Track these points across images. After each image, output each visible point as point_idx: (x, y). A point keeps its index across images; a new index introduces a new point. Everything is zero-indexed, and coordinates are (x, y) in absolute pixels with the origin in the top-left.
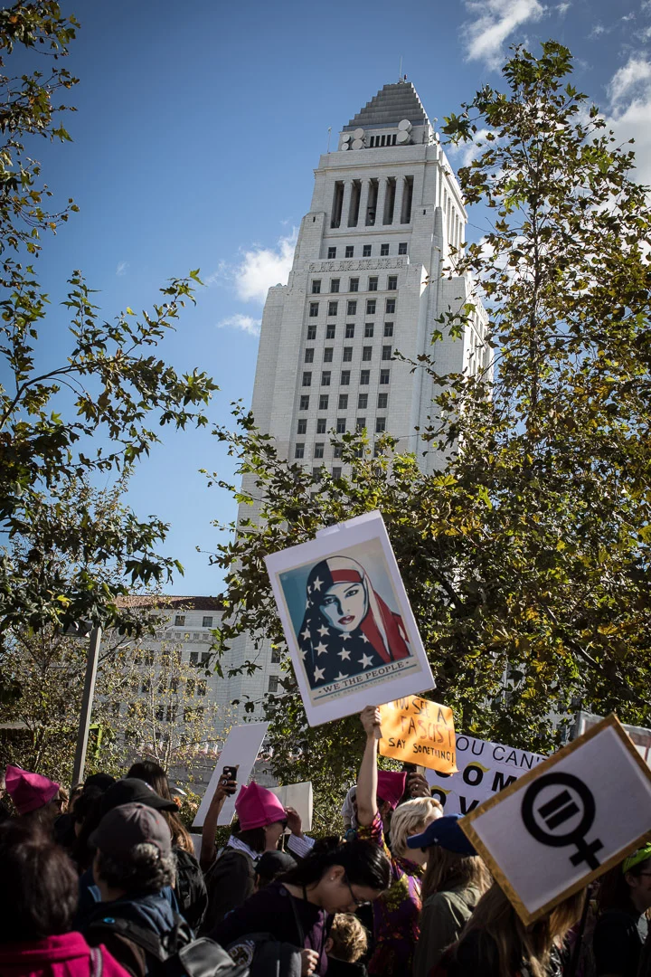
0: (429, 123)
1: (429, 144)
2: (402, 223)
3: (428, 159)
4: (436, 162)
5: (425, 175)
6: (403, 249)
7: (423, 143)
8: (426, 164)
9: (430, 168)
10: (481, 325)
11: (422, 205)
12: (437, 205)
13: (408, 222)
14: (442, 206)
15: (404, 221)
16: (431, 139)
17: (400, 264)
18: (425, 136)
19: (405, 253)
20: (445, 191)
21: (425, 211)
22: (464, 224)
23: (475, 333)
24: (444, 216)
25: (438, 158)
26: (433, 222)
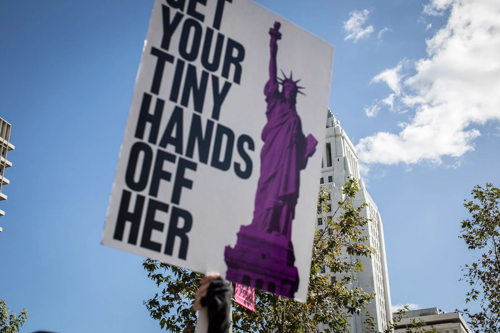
0: (334, 116)
1: (335, 126)
2: (328, 167)
3: (336, 134)
4: (340, 135)
5: (336, 142)
6: (330, 179)
7: (332, 126)
8: (335, 136)
9: (338, 138)
10: (374, 211)
11: (337, 156)
12: (344, 156)
13: (331, 165)
14: (346, 156)
15: (329, 165)
16: (336, 123)
17: (331, 187)
18: (332, 123)
19: (332, 181)
20: (347, 148)
21: (338, 159)
22: (357, 162)
23: (372, 215)
24: (348, 160)
25: (341, 133)
26: (343, 164)
